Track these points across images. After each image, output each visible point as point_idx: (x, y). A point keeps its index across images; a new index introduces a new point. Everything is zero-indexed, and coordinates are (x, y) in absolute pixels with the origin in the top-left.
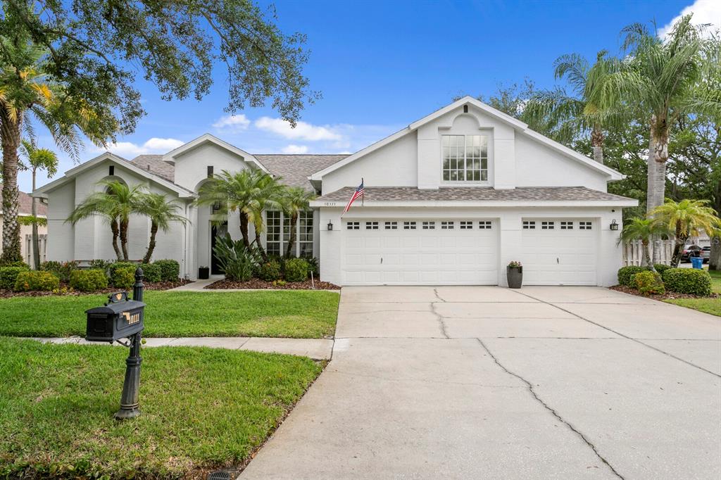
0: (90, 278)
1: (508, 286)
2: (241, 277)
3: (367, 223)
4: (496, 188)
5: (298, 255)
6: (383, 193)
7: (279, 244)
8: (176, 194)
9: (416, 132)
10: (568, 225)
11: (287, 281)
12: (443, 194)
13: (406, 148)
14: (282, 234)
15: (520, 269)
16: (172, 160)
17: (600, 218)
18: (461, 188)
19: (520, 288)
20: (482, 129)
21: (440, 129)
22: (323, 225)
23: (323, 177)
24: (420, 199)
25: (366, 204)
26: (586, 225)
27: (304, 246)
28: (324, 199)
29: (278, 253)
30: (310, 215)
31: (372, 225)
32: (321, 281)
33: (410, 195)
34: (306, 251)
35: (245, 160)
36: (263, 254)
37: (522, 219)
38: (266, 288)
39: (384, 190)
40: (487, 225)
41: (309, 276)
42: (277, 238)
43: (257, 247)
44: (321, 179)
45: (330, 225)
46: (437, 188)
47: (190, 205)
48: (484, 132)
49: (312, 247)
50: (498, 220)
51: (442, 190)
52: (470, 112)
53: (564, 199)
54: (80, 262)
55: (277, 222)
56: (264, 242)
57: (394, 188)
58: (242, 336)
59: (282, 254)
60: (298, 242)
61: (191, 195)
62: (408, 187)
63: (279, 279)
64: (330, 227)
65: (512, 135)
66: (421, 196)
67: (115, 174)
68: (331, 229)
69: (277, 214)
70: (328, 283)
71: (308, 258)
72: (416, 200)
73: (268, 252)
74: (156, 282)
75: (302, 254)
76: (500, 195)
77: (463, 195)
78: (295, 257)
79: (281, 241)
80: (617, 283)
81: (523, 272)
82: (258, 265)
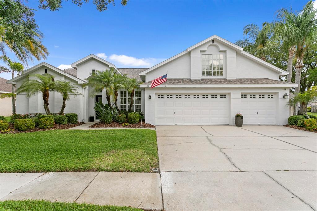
0: (23, 124)
1: (235, 125)
2: (107, 121)
3: (167, 96)
4: (228, 79)
5: (135, 111)
6: (175, 81)
7: (126, 105)
8: (77, 82)
9: (190, 53)
10: (262, 96)
11: (129, 123)
12: (203, 81)
13: (185, 60)
14: (127, 101)
15: (242, 117)
16: (75, 66)
17: (278, 93)
18: (211, 79)
19: (241, 126)
20: (221, 51)
21: (201, 51)
22: (146, 97)
23: (146, 74)
24: (193, 84)
25: (168, 86)
26: (271, 96)
27: (137, 107)
28: (147, 84)
29: (125, 110)
30: (140, 92)
31: (170, 96)
32: (146, 123)
33: (188, 82)
34: (138, 108)
35: (110, 66)
36: (118, 110)
37: (242, 93)
38: (119, 127)
39: (175, 80)
40: (223, 96)
41: (140, 121)
42: (125, 103)
43: (115, 107)
44: (145, 75)
45: (150, 96)
46: (200, 79)
47: (84, 87)
48: (222, 53)
49: (141, 107)
50: (229, 94)
51: (202, 80)
52: (215, 43)
53: (262, 84)
54: (31, 114)
55: (125, 96)
56: (119, 105)
57: (179, 79)
58: (94, 171)
59: (127, 110)
60: (134, 104)
61: (84, 83)
62: (186, 79)
63: (125, 122)
64: (150, 97)
65: (235, 54)
66: (193, 82)
67: (48, 73)
68: (150, 98)
69: (125, 92)
70: (149, 124)
71: (139, 112)
72: (191, 84)
73: (121, 109)
74: (64, 124)
75: (136, 110)
76: (230, 82)
77: (213, 82)
78: (133, 111)
79: (127, 104)
80: (288, 123)
81: (243, 118)
82: (115, 115)
